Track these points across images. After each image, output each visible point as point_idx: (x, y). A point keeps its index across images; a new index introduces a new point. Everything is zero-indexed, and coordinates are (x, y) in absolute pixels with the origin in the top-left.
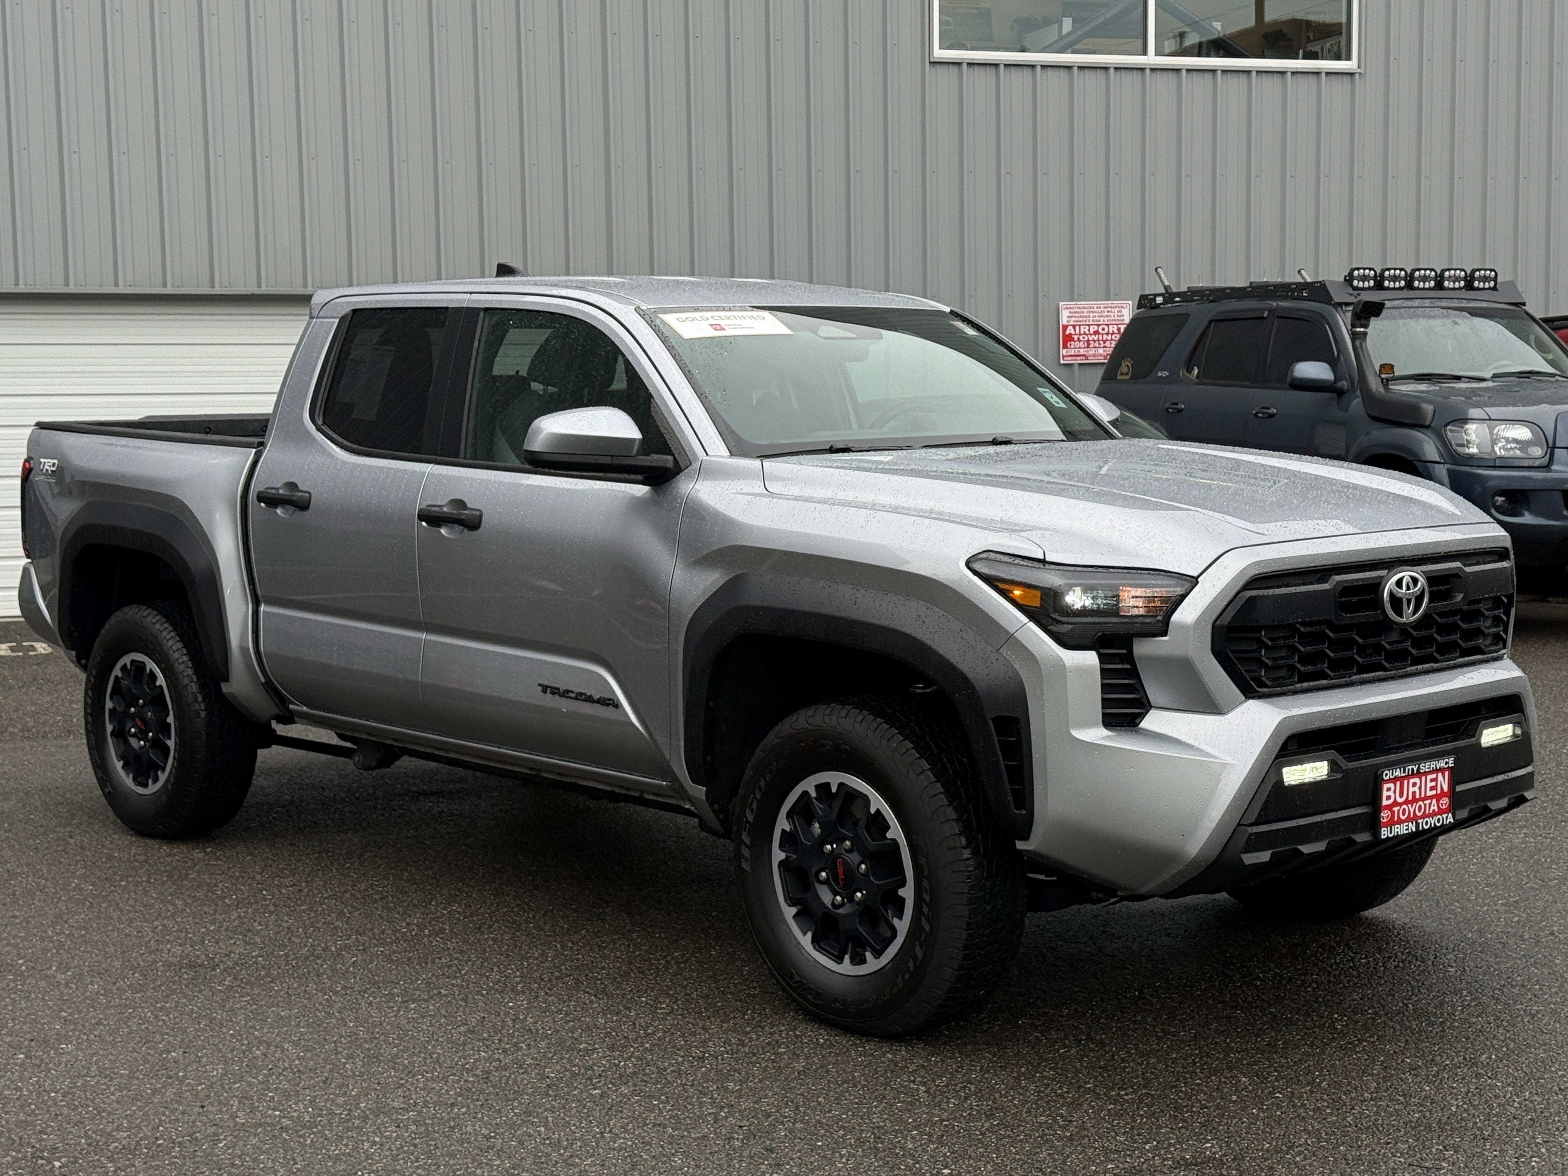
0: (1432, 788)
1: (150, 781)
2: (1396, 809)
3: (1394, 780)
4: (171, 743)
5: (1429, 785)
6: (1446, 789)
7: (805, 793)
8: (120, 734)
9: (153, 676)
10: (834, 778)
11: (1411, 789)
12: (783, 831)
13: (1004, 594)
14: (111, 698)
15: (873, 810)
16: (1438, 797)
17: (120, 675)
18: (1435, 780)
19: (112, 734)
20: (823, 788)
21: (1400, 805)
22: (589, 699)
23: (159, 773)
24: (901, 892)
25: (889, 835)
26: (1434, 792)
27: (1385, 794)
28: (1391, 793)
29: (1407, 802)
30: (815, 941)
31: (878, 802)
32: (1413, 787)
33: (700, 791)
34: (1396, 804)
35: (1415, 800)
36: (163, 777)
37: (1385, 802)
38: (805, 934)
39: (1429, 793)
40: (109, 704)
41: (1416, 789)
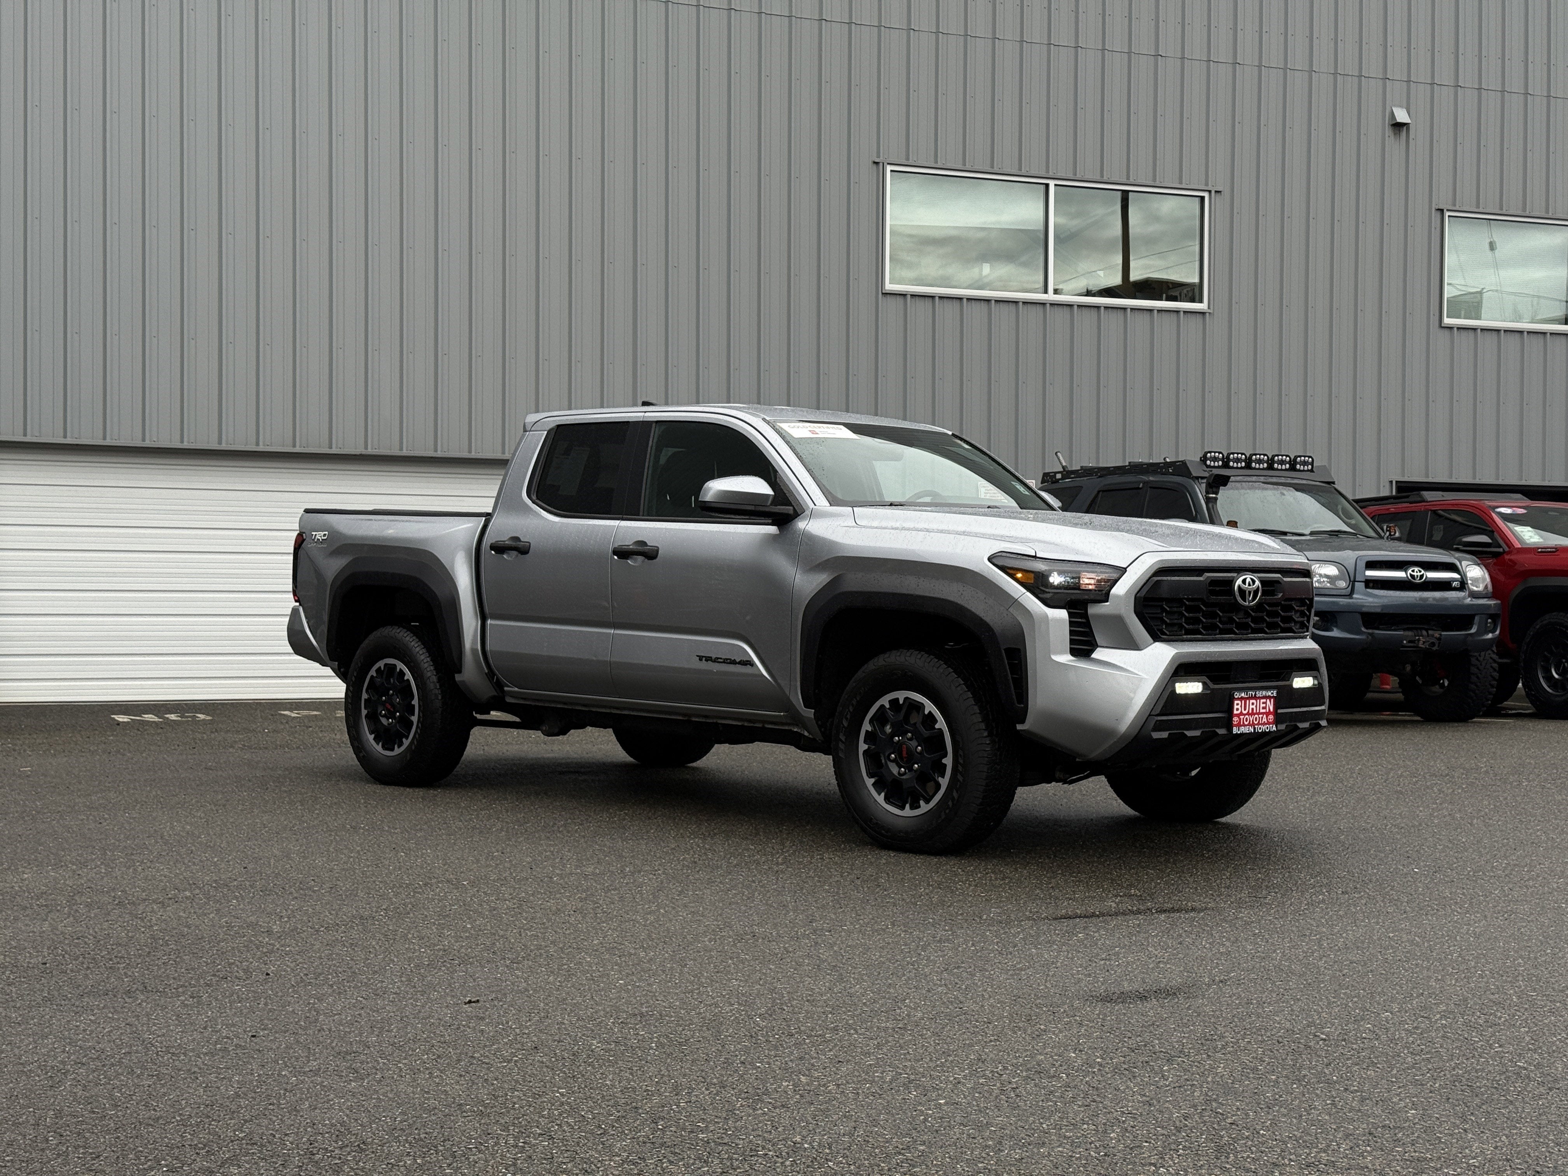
0: (1263, 708)
1: (396, 746)
2: (1242, 717)
3: (1241, 699)
4: (415, 719)
5: (1262, 705)
6: (1272, 710)
7: (882, 706)
8: (373, 717)
9: (402, 673)
10: (901, 695)
11: (1251, 707)
12: (867, 731)
13: (1012, 576)
14: (367, 691)
15: (926, 712)
16: (1267, 714)
17: (375, 675)
18: (1265, 703)
19: (366, 716)
20: (894, 702)
21: (1245, 715)
22: (734, 662)
23: (404, 740)
24: (944, 761)
25: (937, 726)
26: (1264, 711)
27: (1236, 707)
28: (1239, 707)
29: (1248, 714)
30: (887, 799)
31: (930, 707)
32: (1252, 705)
33: (810, 713)
34: (1241, 714)
35: (1253, 714)
36: (406, 743)
37: (1235, 712)
38: (879, 794)
39: (1262, 711)
40: (365, 696)
41: (1254, 707)
